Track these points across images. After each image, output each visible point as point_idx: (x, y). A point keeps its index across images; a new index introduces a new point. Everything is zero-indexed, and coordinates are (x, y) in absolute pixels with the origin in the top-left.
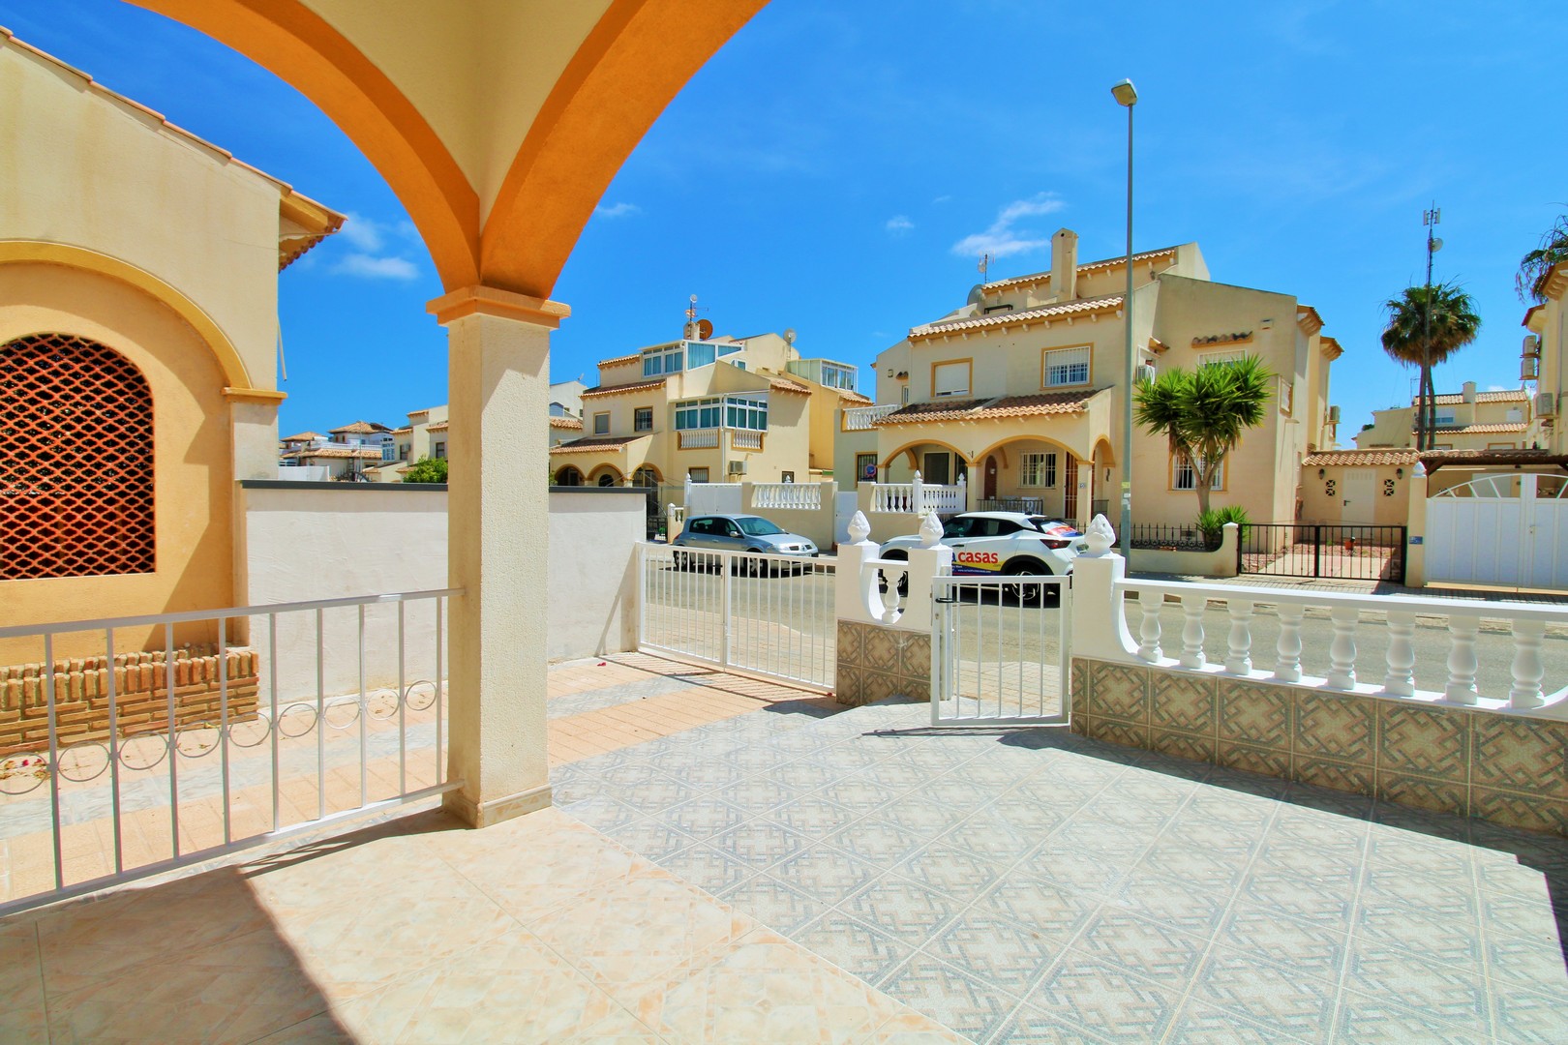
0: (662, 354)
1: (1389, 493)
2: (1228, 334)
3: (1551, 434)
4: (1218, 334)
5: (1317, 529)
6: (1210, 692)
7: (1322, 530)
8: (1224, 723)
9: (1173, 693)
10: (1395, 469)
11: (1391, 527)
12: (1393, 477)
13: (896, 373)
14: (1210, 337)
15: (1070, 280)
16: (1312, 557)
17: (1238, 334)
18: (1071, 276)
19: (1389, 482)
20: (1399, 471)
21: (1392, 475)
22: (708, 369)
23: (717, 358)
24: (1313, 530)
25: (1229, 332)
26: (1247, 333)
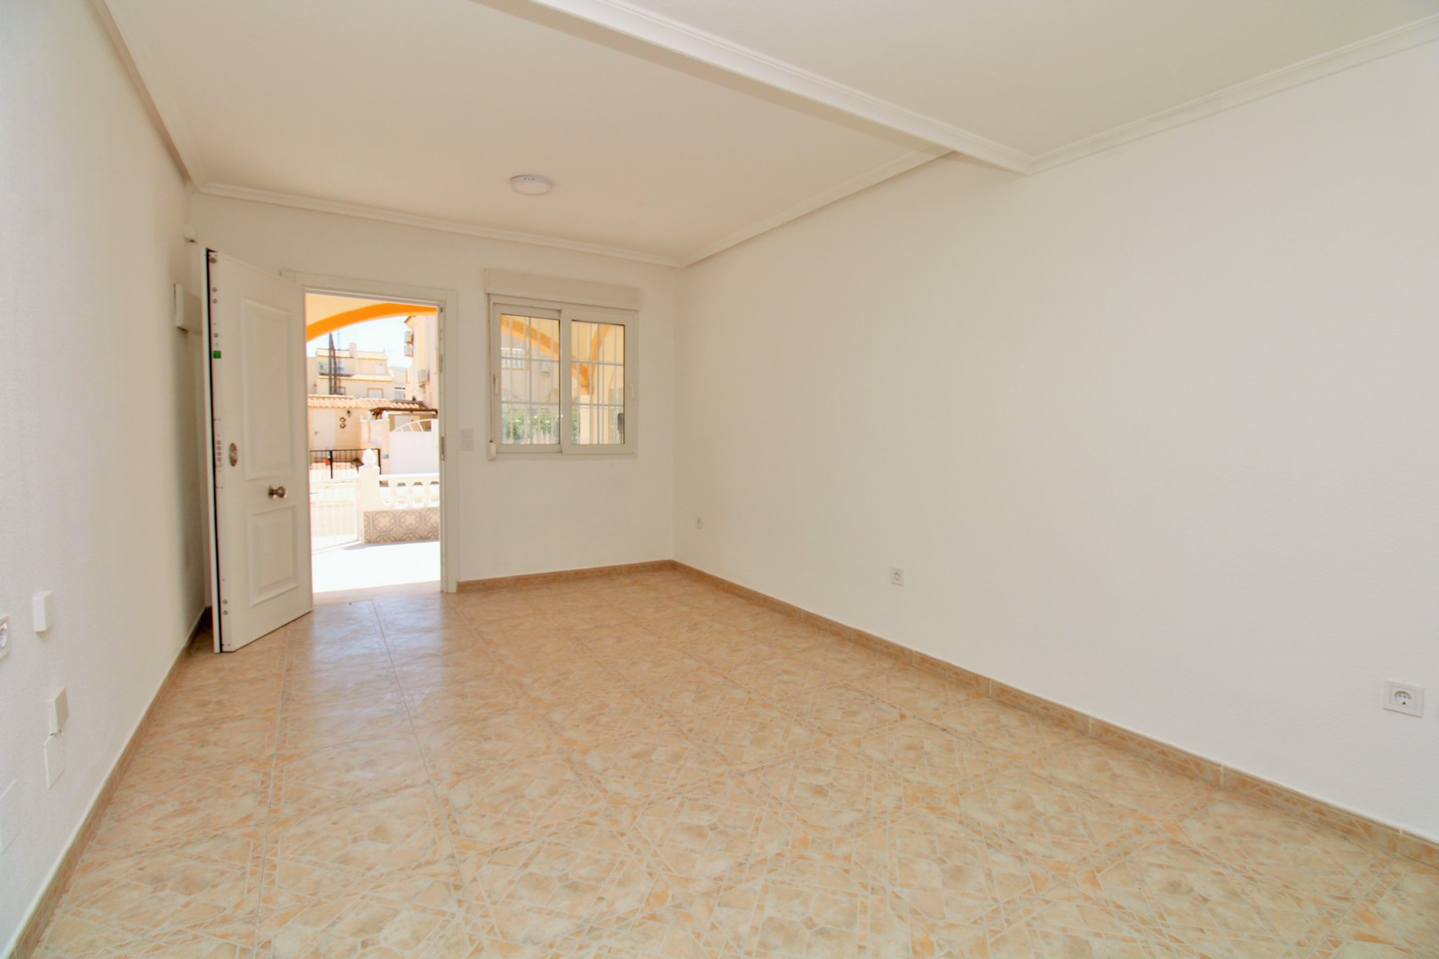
1: (343, 427)
3: (424, 392)
5: (331, 452)
6: (420, 514)
7: (334, 453)
8: (426, 524)
9: (407, 517)
10: (346, 411)
11: (345, 450)
12: (345, 416)
16: (330, 471)
19: (343, 419)
20: (349, 412)
21: (344, 415)
24: (328, 453)
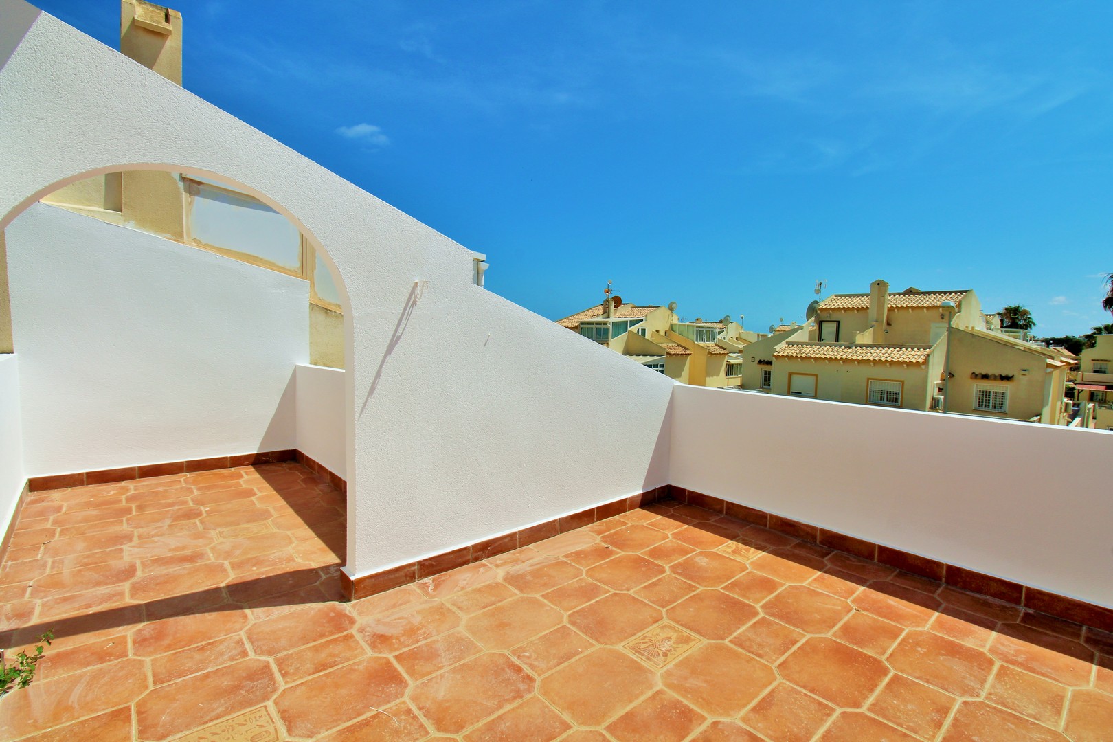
0: (594, 327)
2: (997, 374)
4: (990, 373)
13: (757, 361)
14: (984, 374)
15: (883, 314)
17: (1003, 375)
18: (884, 311)
22: (624, 336)
23: (629, 329)
25: (997, 373)
26: (1010, 375)
